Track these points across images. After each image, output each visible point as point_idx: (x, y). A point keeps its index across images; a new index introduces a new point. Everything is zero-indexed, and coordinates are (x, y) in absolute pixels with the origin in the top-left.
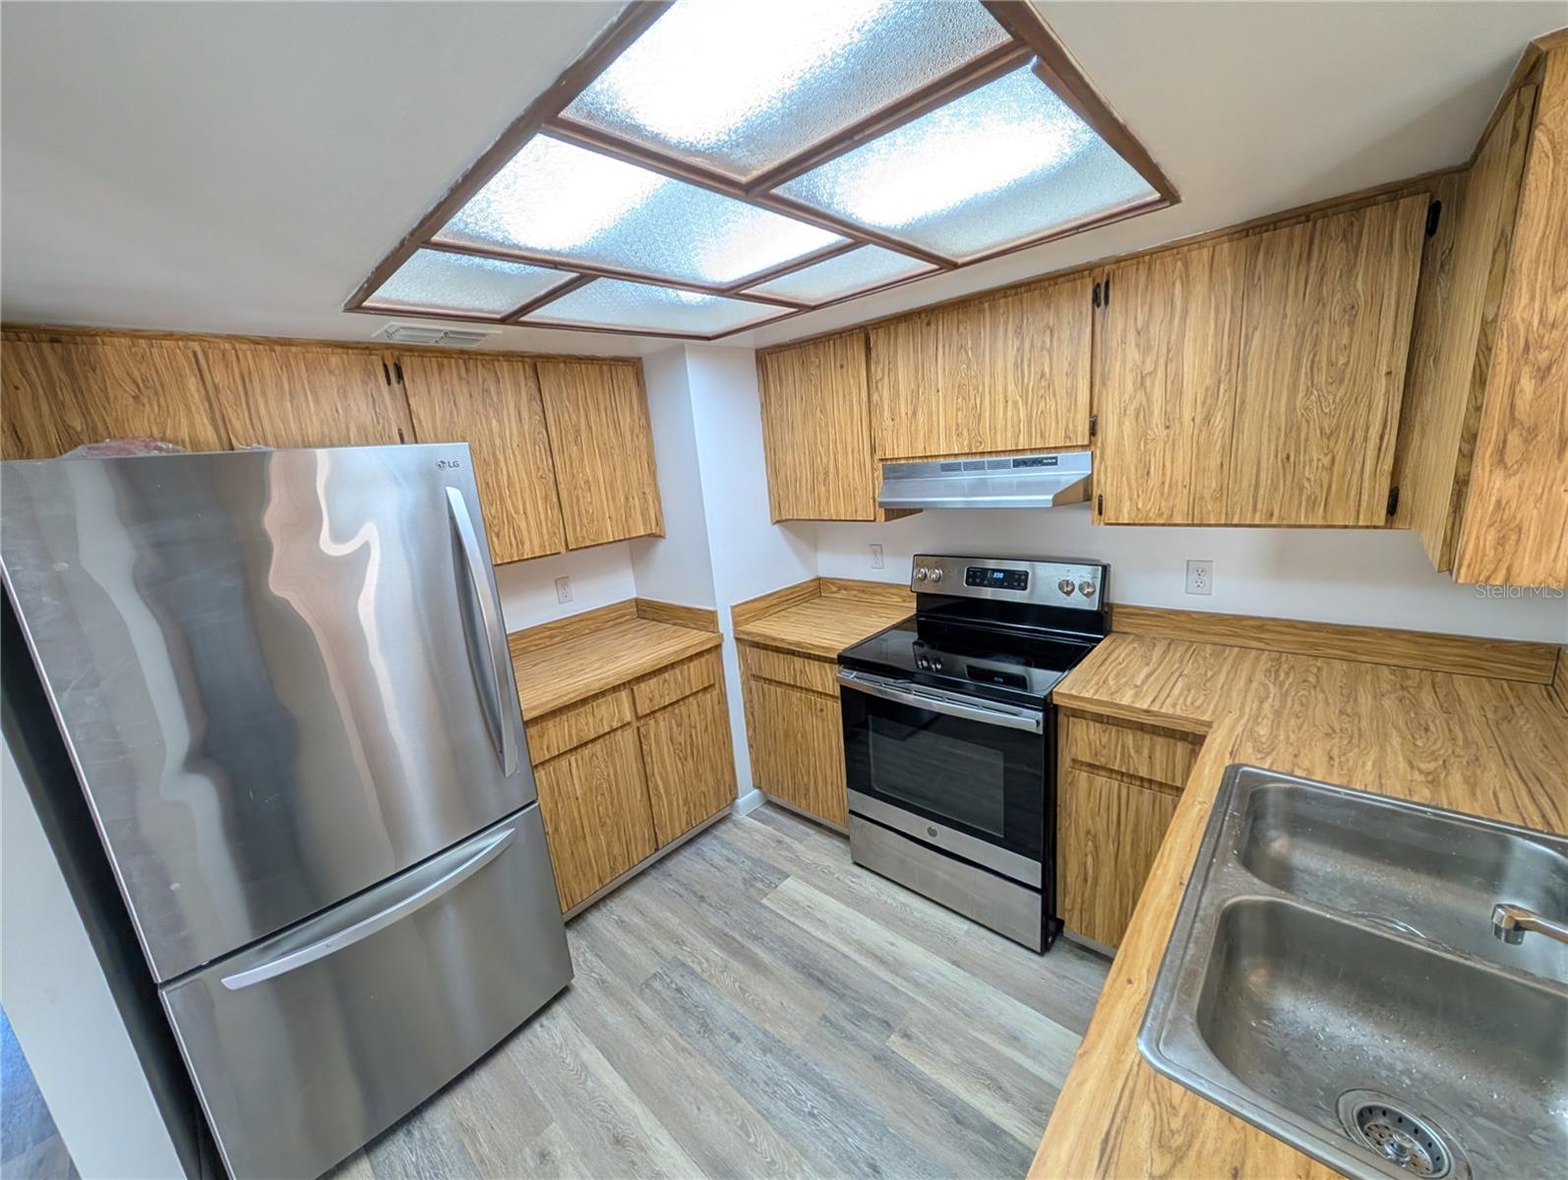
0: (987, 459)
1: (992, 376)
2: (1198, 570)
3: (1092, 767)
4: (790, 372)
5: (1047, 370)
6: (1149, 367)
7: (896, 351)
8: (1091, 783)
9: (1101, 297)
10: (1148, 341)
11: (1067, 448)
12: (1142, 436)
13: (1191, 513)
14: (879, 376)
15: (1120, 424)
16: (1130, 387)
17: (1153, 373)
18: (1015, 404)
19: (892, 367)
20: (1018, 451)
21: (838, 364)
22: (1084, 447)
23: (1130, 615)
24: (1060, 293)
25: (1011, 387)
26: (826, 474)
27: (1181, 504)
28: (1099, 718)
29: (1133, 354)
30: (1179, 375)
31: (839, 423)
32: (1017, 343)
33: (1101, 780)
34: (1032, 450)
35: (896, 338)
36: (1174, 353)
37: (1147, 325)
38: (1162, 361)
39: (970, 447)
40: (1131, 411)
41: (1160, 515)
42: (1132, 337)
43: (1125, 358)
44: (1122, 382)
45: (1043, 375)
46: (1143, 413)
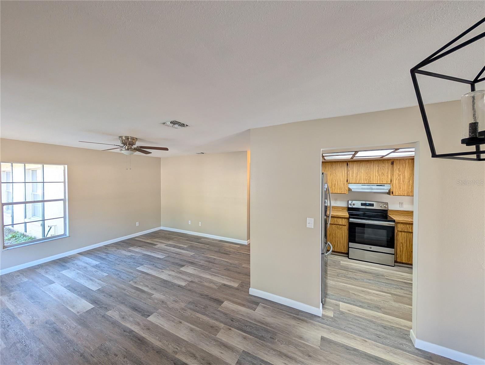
0: (371, 184)
1: (373, 172)
2: (401, 204)
3: (401, 231)
4: (328, 166)
5: (383, 172)
6: (400, 174)
7: (354, 166)
8: (401, 234)
9: (393, 163)
10: (400, 170)
11: (386, 184)
12: (399, 183)
13: (407, 194)
14: (349, 169)
15: (396, 181)
16: (397, 176)
17: (401, 175)
18: (377, 177)
19: (353, 168)
20: (377, 184)
21: (340, 166)
22: (389, 184)
23: (390, 211)
24: (385, 162)
25: (377, 174)
26: (335, 185)
27: (406, 193)
28: (402, 223)
29: (397, 172)
30: (405, 175)
31: (339, 176)
32: (378, 168)
33: (403, 233)
34: (380, 184)
35: (354, 164)
36: (404, 172)
37: (399, 168)
38: (402, 173)
39: (368, 182)
40: (397, 179)
41: (402, 194)
42: (397, 169)
43: (396, 172)
44: (396, 175)
45: (382, 173)
46: (399, 180)
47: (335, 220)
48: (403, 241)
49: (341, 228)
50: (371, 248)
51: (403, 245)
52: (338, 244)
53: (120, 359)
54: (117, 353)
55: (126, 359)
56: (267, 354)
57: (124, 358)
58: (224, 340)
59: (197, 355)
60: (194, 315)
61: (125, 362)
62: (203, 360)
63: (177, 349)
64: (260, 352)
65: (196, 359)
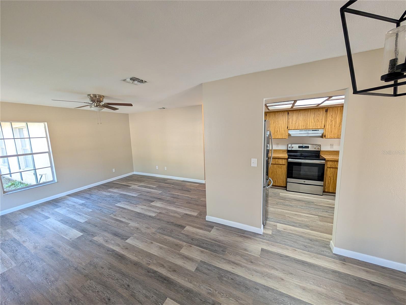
0: (307, 130)
1: (310, 119)
2: (332, 145)
3: (330, 168)
4: (272, 116)
5: (318, 119)
6: (332, 120)
7: (293, 115)
8: (330, 169)
9: (327, 111)
10: (332, 117)
11: (320, 129)
12: (331, 128)
14: (290, 117)
15: (328, 126)
16: (330, 122)
17: (333, 120)
18: (313, 123)
19: (292, 116)
20: (313, 129)
21: (282, 115)
22: (323, 129)
23: (322, 152)
24: (321, 110)
25: (313, 121)
26: (277, 131)
27: (336, 136)
28: (331, 161)
29: (330, 118)
30: (336, 121)
31: (281, 124)
32: (314, 115)
33: (331, 169)
34: (315, 129)
35: (294, 113)
36: (336, 118)
37: (332, 115)
38: (334, 119)
39: (305, 128)
40: (330, 125)
41: (333, 137)
42: (330, 116)
43: (329, 118)
44: (329, 121)
45: (318, 120)
46: (331, 125)
47: (276, 161)
48: (331, 175)
49: (281, 167)
50: (304, 182)
51: (330, 179)
52: (279, 180)
53: (105, 270)
54: (103, 267)
55: (110, 270)
56: (219, 262)
57: (109, 269)
58: (186, 254)
59: (165, 265)
60: (162, 238)
61: (109, 272)
62: (170, 268)
63: (150, 261)
64: (214, 261)
65: (164, 268)
